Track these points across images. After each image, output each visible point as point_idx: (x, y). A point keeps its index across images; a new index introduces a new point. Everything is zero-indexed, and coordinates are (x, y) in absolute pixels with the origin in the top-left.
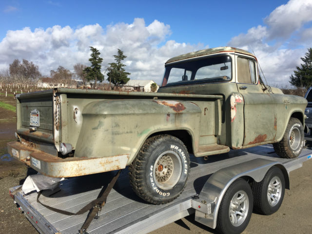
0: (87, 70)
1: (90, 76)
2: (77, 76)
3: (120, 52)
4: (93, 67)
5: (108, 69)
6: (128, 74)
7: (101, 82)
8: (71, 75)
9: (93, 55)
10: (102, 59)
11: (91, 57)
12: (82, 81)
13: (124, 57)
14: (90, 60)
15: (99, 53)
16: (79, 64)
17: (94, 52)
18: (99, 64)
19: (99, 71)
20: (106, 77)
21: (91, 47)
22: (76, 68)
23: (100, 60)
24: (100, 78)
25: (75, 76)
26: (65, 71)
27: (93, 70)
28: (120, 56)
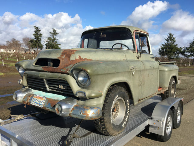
0: (32, 41)
1: (34, 45)
2: (24, 45)
3: (54, 31)
5: (46, 41)
6: (60, 45)
7: (41, 49)
8: (20, 45)
9: (36, 32)
10: (42, 34)
11: (34, 33)
12: (28, 48)
13: (57, 34)
14: (34, 35)
15: (40, 31)
16: (26, 37)
17: (36, 29)
18: (40, 38)
19: (40, 42)
20: (45, 46)
21: (35, 26)
22: (24, 40)
23: (41, 35)
24: (41, 47)
25: (23, 45)
26: (17, 41)
27: (36, 41)
28: (54, 33)
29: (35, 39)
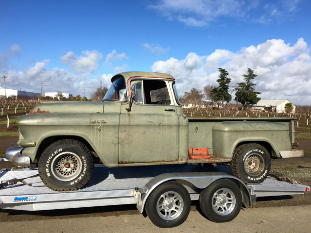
0: (215, 90)
1: (217, 96)
2: (206, 96)
3: (250, 71)
4: (221, 88)
5: (236, 89)
6: (258, 93)
7: (228, 102)
8: (201, 96)
9: (221, 76)
10: (230, 79)
11: (219, 78)
12: (211, 101)
13: (255, 76)
14: (218, 81)
15: (227, 74)
16: (209, 85)
17: (222, 72)
18: (226, 84)
19: (227, 91)
21: (220, 69)
22: (206, 89)
24: (228, 98)
25: (204, 97)
26: (197, 92)
27: (220, 90)
28: (250, 76)
29: (220, 87)
